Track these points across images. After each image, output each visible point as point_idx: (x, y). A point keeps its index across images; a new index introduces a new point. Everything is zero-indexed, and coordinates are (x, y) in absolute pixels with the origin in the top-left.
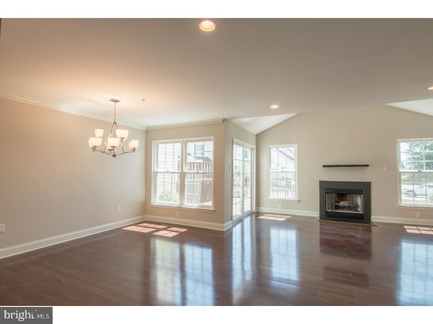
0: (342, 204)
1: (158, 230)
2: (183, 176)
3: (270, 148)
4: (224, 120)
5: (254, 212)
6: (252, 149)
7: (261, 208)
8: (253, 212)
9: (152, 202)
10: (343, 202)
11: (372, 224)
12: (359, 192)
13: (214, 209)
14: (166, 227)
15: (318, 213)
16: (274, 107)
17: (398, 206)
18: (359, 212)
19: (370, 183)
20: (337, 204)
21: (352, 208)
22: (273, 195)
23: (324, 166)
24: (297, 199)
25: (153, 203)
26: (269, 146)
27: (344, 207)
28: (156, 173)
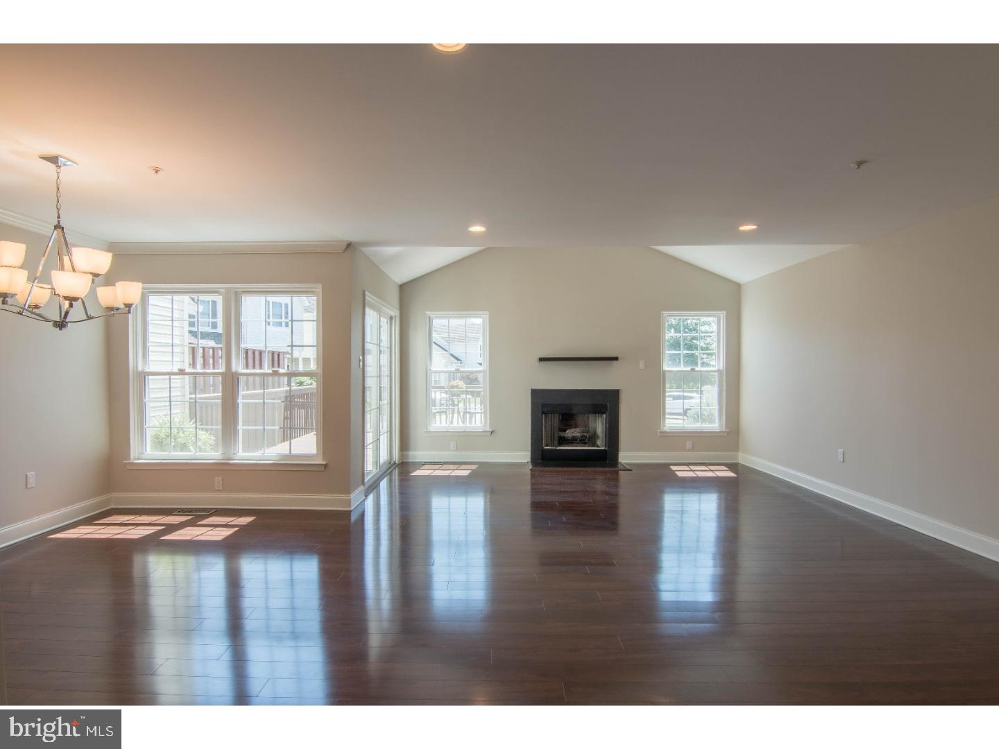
0: (570, 433)
1: (171, 528)
2: (231, 382)
3: (429, 317)
4: (349, 245)
5: (397, 462)
6: (391, 318)
7: (411, 453)
8: (395, 463)
9: (132, 456)
10: (572, 430)
11: (620, 467)
12: (598, 409)
13: (323, 460)
14: (190, 518)
15: (529, 454)
16: (477, 229)
17: (660, 432)
18: (598, 446)
19: (619, 390)
20: (562, 434)
21: (586, 441)
22: (440, 423)
23: (541, 360)
24: (488, 429)
25: (135, 459)
26: (428, 313)
27: (573, 441)
28: (143, 376)
